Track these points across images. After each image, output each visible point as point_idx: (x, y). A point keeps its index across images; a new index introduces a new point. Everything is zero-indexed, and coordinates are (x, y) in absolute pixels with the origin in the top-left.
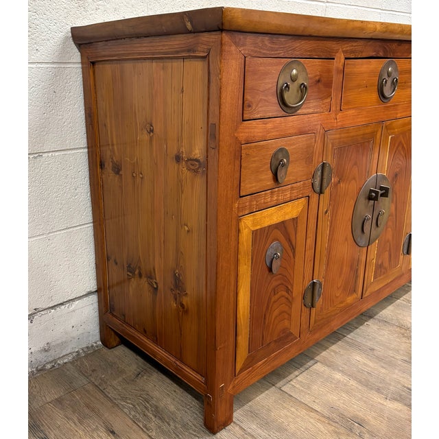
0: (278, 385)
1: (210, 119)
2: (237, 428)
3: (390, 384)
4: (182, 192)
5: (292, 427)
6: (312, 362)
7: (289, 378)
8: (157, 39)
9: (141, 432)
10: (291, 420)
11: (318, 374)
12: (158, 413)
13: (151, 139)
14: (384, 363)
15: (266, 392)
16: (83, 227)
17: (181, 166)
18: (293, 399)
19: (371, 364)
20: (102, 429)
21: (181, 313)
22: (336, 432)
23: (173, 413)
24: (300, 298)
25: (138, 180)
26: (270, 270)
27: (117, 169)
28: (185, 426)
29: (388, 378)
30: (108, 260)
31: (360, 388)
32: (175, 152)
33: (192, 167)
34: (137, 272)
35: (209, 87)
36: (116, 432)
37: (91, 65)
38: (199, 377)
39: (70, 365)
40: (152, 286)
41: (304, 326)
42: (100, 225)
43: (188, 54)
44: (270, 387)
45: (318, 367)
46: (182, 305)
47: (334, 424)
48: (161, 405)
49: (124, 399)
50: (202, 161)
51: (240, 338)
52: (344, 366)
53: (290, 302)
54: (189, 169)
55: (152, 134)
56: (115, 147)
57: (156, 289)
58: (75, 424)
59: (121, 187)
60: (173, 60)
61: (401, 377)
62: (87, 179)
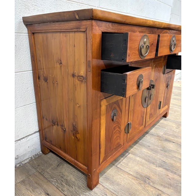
0: (115, 165)
1: (88, 59)
2: (101, 186)
3: (157, 160)
4: (76, 90)
5: (123, 183)
6: (128, 154)
7: (119, 161)
8: (63, 23)
9: (60, 193)
10: (122, 180)
11: (130, 158)
12: (68, 183)
13: (61, 66)
14: (154, 152)
15: (111, 168)
16: (31, 104)
17: (75, 79)
18: (122, 171)
19: (149, 152)
20: (43, 193)
21: (76, 141)
22: (140, 183)
23: (74, 182)
24: (124, 130)
25: (56, 85)
26: (113, 120)
27: (46, 80)
28: (79, 187)
29: (156, 158)
30: (43, 118)
31: (146, 163)
32: (72, 72)
33: (80, 80)
34: (56, 123)
35: (87, 45)
36: (50, 194)
37: (32, 34)
38: (85, 167)
39: (28, 164)
40: (63, 129)
41: (125, 141)
42: (39, 103)
43: (77, 30)
44: (113, 166)
45: (130, 155)
46: (77, 138)
47: (138, 180)
48: (69, 178)
49: (52, 178)
50: (84, 77)
51: (101, 150)
52: (140, 154)
53: (120, 132)
54: (79, 80)
55: (61, 65)
56: (45, 70)
57: (65, 131)
58: (31, 192)
59: (48, 87)
60: (70, 33)
61: (160, 157)
62: (33, 84)
